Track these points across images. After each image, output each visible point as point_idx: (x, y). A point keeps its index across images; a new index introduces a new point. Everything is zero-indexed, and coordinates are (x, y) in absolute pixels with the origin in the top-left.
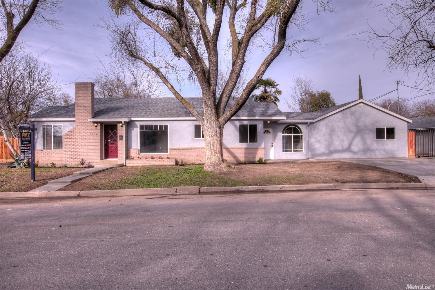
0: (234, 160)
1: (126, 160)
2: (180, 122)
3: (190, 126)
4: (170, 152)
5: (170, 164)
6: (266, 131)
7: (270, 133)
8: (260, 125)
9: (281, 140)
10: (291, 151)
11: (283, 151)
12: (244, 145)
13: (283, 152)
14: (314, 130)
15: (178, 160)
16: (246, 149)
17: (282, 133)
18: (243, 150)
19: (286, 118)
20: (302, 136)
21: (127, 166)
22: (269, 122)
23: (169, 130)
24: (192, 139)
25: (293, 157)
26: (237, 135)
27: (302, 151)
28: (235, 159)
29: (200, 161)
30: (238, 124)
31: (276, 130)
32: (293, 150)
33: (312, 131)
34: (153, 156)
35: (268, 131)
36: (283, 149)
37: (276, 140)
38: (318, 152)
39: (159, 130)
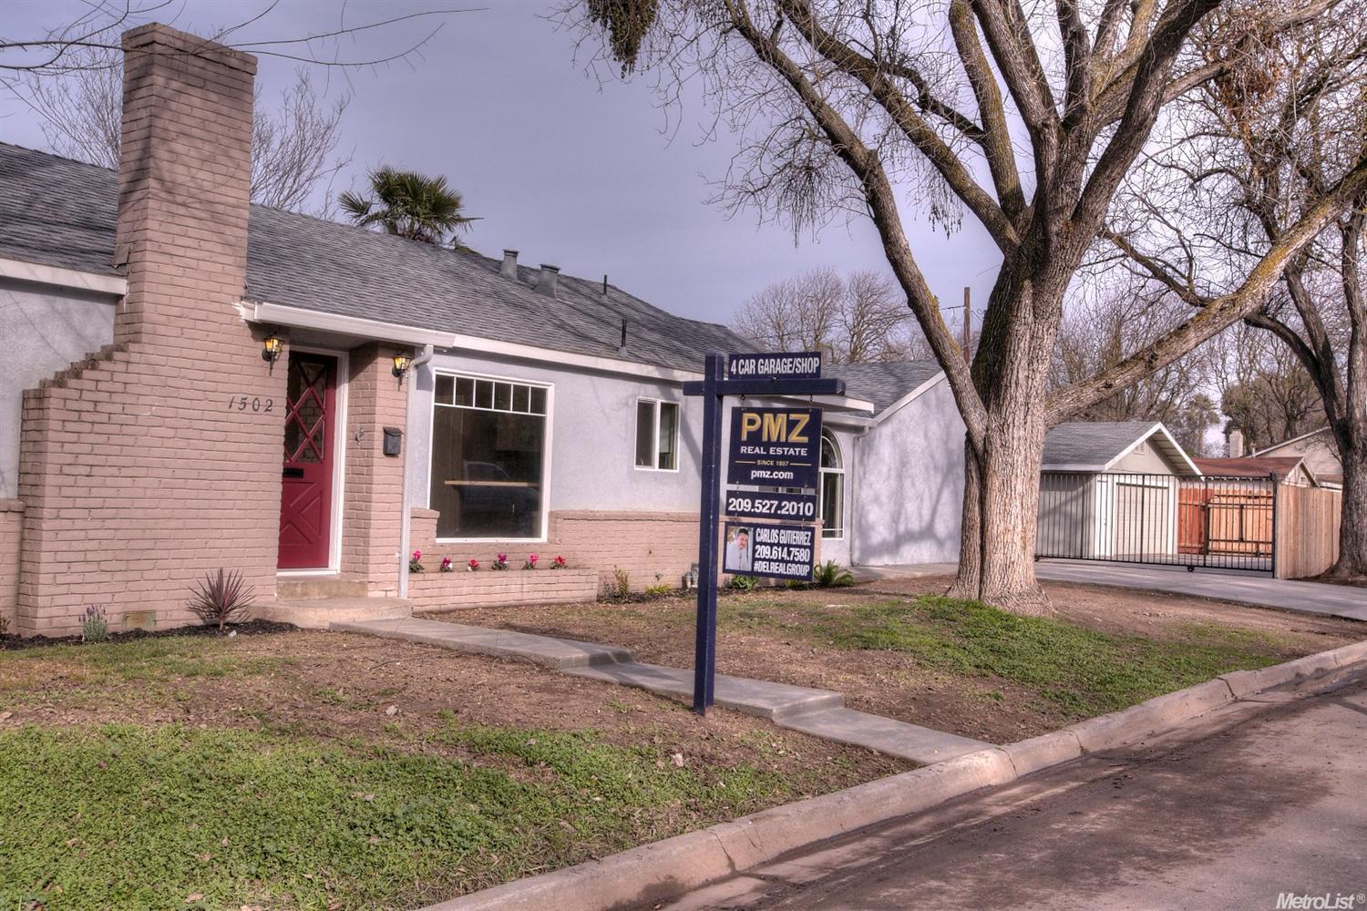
2: (596, 379)
3: (627, 404)
4: (552, 529)
5: (540, 595)
14: (868, 455)
19: (872, 405)
20: (842, 475)
23: (550, 415)
24: (629, 473)
27: (841, 534)
29: (653, 579)
33: (865, 461)
39: (511, 412)
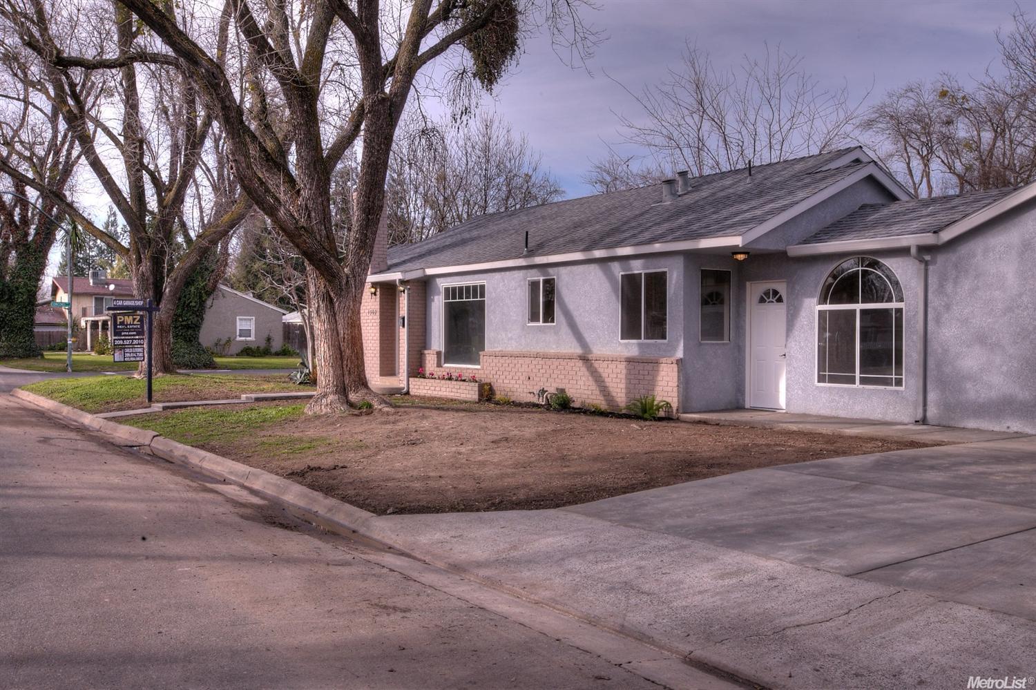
0: (602, 398)
1: (411, 379)
3: (520, 285)
4: (483, 361)
6: (767, 293)
7: (780, 300)
8: (675, 275)
9: (812, 328)
10: (851, 380)
11: (821, 379)
12: (631, 348)
13: (822, 384)
14: (956, 282)
15: (495, 388)
16: (629, 361)
17: (815, 300)
18: (622, 367)
20: (899, 311)
21: (411, 393)
22: (741, 257)
23: (487, 300)
24: (524, 327)
25: (858, 408)
26: (613, 311)
27: (899, 382)
28: (604, 396)
30: (618, 271)
31: (798, 287)
32: (858, 375)
33: (949, 288)
34: (452, 371)
35: (775, 293)
36: (821, 367)
37: (796, 333)
38: (973, 392)
39: (471, 299)
